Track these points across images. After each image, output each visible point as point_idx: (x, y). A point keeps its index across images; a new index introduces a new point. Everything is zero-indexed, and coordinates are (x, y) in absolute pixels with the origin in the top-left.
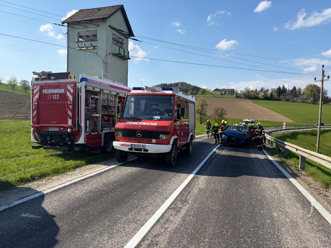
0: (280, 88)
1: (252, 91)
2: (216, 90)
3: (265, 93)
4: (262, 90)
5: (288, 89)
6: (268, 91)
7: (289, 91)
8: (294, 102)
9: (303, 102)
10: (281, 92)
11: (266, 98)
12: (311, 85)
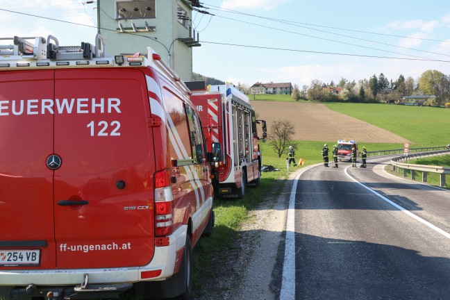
0: (375, 80)
1: (325, 86)
2: (257, 85)
3: (349, 90)
4: (343, 83)
5: (389, 81)
6: (354, 84)
7: (392, 84)
8: (403, 104)
9: (419, 105)
10: (378, 85)
11: (353, 99)
12: (430, 72)
